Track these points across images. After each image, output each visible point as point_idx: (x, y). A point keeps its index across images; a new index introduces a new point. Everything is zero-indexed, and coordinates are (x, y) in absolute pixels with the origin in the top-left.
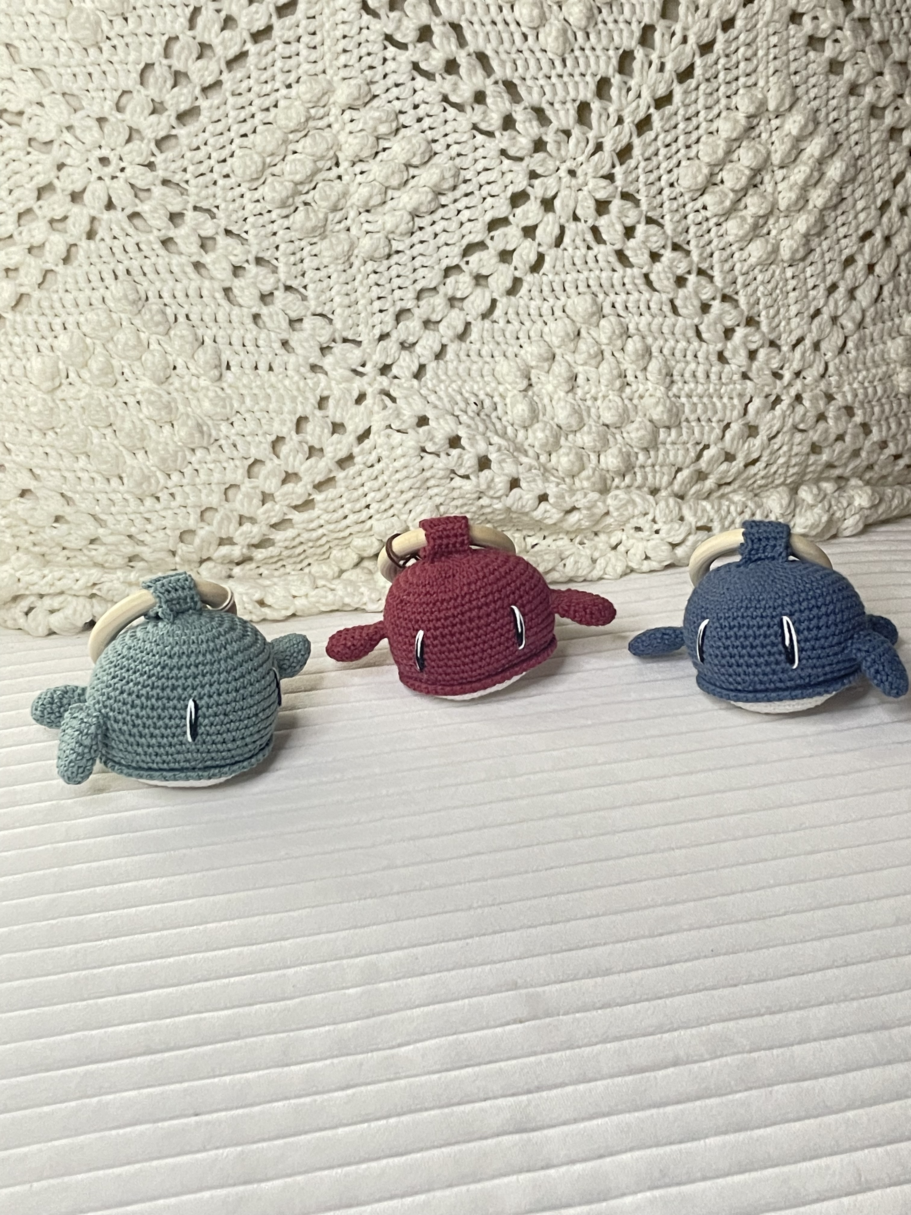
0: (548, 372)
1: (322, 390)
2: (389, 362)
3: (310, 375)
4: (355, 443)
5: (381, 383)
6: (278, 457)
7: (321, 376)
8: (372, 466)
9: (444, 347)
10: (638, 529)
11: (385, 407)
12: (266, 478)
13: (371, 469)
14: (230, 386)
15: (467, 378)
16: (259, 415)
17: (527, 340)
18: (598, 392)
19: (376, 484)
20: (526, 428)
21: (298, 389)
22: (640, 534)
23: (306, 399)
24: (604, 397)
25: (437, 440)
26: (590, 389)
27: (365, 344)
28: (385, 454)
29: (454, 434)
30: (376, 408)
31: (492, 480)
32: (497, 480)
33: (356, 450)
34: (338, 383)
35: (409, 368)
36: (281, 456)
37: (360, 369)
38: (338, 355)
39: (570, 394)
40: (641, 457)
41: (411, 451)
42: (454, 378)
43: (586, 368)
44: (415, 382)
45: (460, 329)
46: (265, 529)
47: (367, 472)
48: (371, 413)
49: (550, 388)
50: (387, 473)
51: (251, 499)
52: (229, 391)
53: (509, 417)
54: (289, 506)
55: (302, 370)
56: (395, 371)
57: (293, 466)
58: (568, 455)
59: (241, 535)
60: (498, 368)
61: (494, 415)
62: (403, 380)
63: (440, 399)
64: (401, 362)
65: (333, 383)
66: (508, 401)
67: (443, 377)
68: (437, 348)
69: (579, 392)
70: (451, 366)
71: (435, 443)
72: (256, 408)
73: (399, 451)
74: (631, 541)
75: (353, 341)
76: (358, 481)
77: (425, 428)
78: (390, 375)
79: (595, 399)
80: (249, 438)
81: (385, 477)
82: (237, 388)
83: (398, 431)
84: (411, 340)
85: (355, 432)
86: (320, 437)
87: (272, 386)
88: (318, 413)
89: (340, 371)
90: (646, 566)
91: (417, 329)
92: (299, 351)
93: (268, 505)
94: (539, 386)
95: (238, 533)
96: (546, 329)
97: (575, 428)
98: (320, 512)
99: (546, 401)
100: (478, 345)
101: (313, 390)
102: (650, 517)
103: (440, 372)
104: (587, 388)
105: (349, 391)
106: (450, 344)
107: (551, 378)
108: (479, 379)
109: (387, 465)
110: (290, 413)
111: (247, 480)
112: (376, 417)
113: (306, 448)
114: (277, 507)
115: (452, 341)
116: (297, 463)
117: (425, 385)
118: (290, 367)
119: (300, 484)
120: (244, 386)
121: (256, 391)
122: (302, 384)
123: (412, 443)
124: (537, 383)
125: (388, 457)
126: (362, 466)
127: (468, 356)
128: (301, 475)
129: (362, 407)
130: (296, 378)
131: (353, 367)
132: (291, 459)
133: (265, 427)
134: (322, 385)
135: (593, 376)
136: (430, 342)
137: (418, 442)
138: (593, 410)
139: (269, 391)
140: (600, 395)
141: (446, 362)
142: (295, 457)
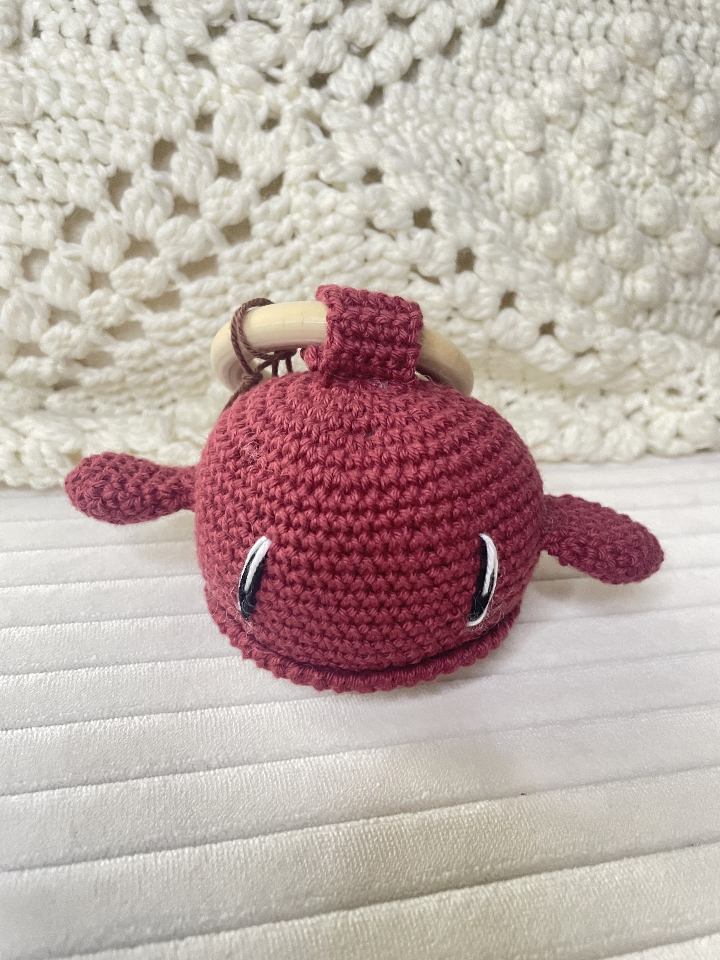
0: (571, 131)
1: (205, 99)
2: (324, 67)
3: (185, 67)
4: (255, 197)
5: (308, 99)
6: (118, 208)
7: (206, 74)
8: (281, 244)
9: (416, 63)
10: (673, 391)
11: (310, 142)
12: (95, 241)
13: (280, 250)
14: (35, 65)
15: (447, 119)
16: (85, 123)
17: (544, 73)
18: (638, 176)
19: (286, 277)
20: (528, 217)
21: (161, 88)
22: (672, 400)
23: (175, 108)
24: (647, 185)
25: (394, 209)
26: (629, 169)
27: (285, 30)
28: (305, 223)
29: (422, 205)
30: (295, 140)
31: (475, 290)
32: (483, 290)
33: (256, 211)
34: (235, 90)
35: (357, 83)
36: (123, 204)
37: (274, 72)
38: (237, 40)
39: (600, 173)
40: (679, 287)
41: (349, 223)
42: (428, 117)
43: (629, 133)
44: (365, 110)
45: (446, 35)
46: (93, 335)
47: (271, 254)
48: (286, 148)
49: (571, 158)
50: (306, 259)
51: (69, 280)
52: (32, 73)
53: (506, 196)
54: (134, 297)
55: (172, 56)
56: (333, 85)
57: (143, 226)
58: (584, 267)
59: (51, 340)
60: (498, 111)
61: (483, 187)
62: (345, 104)
63: (404, 143)
64: (344, 72)
65: (225, 90)
66: (507, 167)
67: (411, 112)
68: (405, 61)
69: (614, 171)
70: (425, 96)
71: (390, 214)
72: (81, 111)
73: (329, 222)
74: (658, 409)
75: (266, 22)
76: (256, 267)
77: (376, 187)
78: (324, 90)
79: (633, 186)
80: (65, 166)
81: (301, 267)
82: (48, 70)
83: (330, 185)
84: (365, 38)
85: (256, 177)
86: (193, 179)
87: (113, 75)
88: (194, 136)
89: (239, 68)
90: (676, 446)
91: (376, 23)
92: (169, 21)
93: (98, 294)
94: (555, 153)
95: (46, 336)
96: (576, 62)
97: (601, 226)
98: (188, 314)
99: (563, 177)
100: (469, 70)
101: (190, 95)
102: (695, 375)
103: (407, 102)
104: (623, 168)
105: (253, 107)
106: (426, 59)
107: (574, 142)
108: (466, 124)
109: (307, 245)
110: (141, 127)
111: (59, 243)
112: (293, 156)
113: (168, 198)
114: (114, 298)
115: (430, 55)
116: (150, 222)
117: (382, 118)
118: (150, 46)
119: (155, 261)
120: (61, 67)
121: (82, 79)
122: (168, 80)
123: (352, 209)
124: (553, 147)
125: (309, 231)
126: (263, 242)
127: (453, 85)
128: (159, 245)
129: (271, 136)
130: (160, 68)
131: (262, 65)
132: (140, 213)
133: (97, 149)
134: (205, 90)
135: (636, 147)
136: (395, 49)
137: (362, 206)
138: (628, 203)
139: (108, 83)
140: (641, 181)
141: (417, 89)
142: (146, 212)
